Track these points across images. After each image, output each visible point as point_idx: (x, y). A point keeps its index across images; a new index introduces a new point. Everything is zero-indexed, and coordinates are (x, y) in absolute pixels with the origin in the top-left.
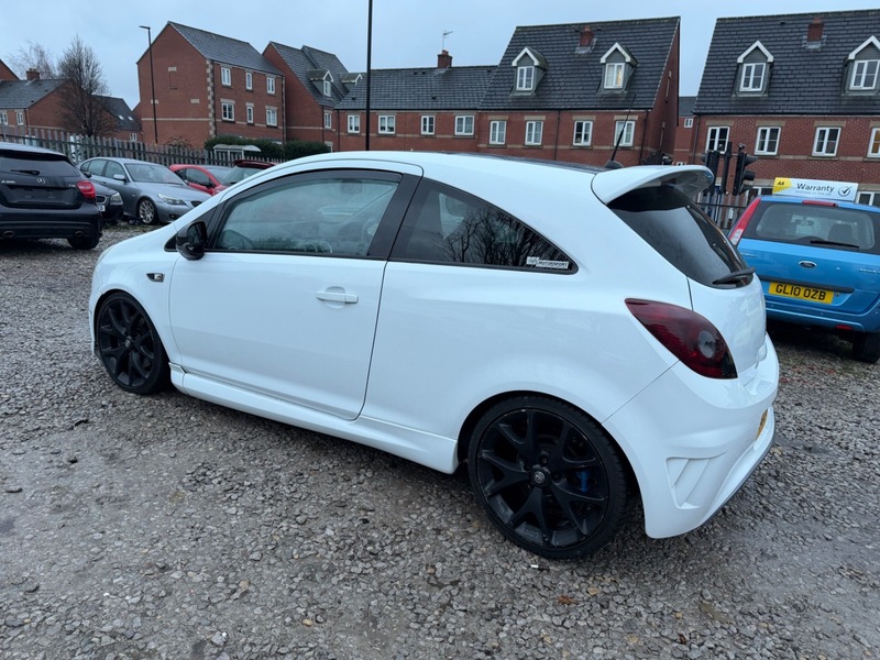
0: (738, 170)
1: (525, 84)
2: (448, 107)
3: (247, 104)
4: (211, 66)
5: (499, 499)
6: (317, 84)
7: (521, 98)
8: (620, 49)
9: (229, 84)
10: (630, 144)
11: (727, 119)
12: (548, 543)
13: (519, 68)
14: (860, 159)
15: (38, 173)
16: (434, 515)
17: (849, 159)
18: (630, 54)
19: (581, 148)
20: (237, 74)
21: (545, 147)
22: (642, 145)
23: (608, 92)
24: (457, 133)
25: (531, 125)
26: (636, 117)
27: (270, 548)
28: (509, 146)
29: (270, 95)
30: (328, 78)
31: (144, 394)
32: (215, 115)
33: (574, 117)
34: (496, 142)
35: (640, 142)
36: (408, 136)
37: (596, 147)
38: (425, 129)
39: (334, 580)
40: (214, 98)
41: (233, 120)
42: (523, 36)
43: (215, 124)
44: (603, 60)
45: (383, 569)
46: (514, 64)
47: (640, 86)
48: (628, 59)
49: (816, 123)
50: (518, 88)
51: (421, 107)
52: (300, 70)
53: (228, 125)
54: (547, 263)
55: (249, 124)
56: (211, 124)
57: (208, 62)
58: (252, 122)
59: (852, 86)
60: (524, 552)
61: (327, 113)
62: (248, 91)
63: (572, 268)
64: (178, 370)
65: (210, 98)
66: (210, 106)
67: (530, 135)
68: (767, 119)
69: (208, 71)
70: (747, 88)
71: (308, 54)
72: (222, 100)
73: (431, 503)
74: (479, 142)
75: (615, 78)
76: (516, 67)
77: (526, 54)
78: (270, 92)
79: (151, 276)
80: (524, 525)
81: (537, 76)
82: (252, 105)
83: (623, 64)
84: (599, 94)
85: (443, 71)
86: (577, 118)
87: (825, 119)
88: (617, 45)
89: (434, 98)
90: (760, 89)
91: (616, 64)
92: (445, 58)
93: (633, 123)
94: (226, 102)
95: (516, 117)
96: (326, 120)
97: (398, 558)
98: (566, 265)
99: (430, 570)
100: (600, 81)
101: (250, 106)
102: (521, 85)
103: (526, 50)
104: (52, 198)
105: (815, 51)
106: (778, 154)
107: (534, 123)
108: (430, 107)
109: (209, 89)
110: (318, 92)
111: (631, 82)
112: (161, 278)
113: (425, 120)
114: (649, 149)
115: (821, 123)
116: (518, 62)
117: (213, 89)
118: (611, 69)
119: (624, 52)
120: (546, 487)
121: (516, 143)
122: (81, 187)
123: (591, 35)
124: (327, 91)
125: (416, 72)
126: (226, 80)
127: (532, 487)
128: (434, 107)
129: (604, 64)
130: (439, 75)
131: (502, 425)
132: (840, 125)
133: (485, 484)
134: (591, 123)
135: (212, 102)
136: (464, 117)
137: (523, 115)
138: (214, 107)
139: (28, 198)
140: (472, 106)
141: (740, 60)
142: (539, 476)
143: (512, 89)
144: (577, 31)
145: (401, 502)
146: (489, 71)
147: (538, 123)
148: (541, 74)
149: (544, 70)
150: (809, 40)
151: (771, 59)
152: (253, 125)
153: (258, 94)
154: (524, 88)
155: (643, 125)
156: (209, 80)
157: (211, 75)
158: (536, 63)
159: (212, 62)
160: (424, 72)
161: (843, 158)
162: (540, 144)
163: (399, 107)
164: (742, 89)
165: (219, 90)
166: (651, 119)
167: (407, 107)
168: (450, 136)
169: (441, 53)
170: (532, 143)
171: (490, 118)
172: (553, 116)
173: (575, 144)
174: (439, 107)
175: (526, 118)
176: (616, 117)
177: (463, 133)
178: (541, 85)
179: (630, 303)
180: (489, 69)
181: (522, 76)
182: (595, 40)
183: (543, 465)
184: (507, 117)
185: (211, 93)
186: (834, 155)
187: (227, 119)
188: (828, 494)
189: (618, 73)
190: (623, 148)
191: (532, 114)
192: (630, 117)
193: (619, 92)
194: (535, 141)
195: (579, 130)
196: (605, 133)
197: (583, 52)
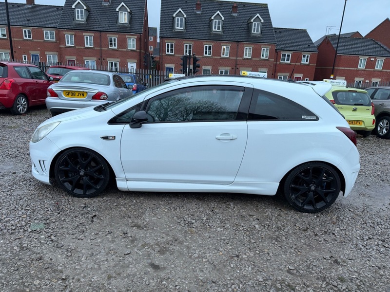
0: (194, 63)
1: (80, 17)
2: (38, 25)
7: (79, 24)
8: (124, 5)
10: (135, 49)
11: (173, 40)
12: (315, 208)
14: (219, 57)
17: (216, 57)
18: (129, 8)
19: (113, 49)
21: (96, 48)
23: (121, 25)
24: (45, 39)
25: (87, 37)
26: (136, 37)
28: (77, 47)
34: (70, 45)
35: (139, 48)
37: (120, 49)
38: (26, 36)
44: (117, 10)
46: (73, 7)
47: (135, 23)
48: (129, 10)
49: (204, 43)
50: (77, 19)
51: (21, 24)
54: (309, 118)
59: (214, 30)
63: (317, 119)
64: (122, 180)
67: (87, 42)
68: (187, 41)
70: (178, 28)
74: (60, 44)
75: (124, 18)
76: (75, 9)
77: (79, 2)
79: (106, 138)
80: (306, 205)
81: (86, 14)
83: (127, 12)
84: (117, 25)
85: (30, 6)
86: (109, 36)
87: (206, 42)
88: (123, 3)
89: (28, 20)
90: (183, 28)
91: (124, 12)
93: (135, 39)
95: (79, 33)
98: (315, 118)
100: (117, 18)
103: (79, 0)
105: (199, 14)
106: (192, 55)
108: (27, 25)
111: (131, 20)
112: (114, 138)
113: (25, 31)
114: (143, 51)
115: (206, 43)
116: (75, 6)
118: (121, 14)
119: (126, 7)
120: (315, 191)
121: (81, 46)
128: (30, 25)
130: (28, 8)
132: (212, 44)
133: (292, 195)
134: (116, 39)
136: (49, 31)
137: (82, 32)
140: (52, 26)
141: (174, 15)
142: (313, 188)
143: (74, 19)
147: (90, 37)
148: (88, 13)
149: (89, 11)
150: (196, 9)
151: (185, 16)
154: (80, 19)
155: (139, 41)
158: (85, 8)
160: (19, 5)
161: (214, 57)
162: (93, 47)
164: (176, 27)
166: (142, 38)
167: (13, 24)
168: (42, 41)
171: (64, 33)
172: (98, 34)
173: (110, 48)
174: (33, 25)
175: (84, 34)
176: (127, 36)
177: (49, 39)
178: (88, 18)
181: (78, 13)
183: (313, 184)
184: (74, 33)
186: (211, 56)
189: (125, 16)
190: (132, 50)
191: (87, 32)
192: (133, 37)
193: (126, 25)
194: (90, 45)
195: (111, 41)
196: (123, 43)
197: (106, 4)
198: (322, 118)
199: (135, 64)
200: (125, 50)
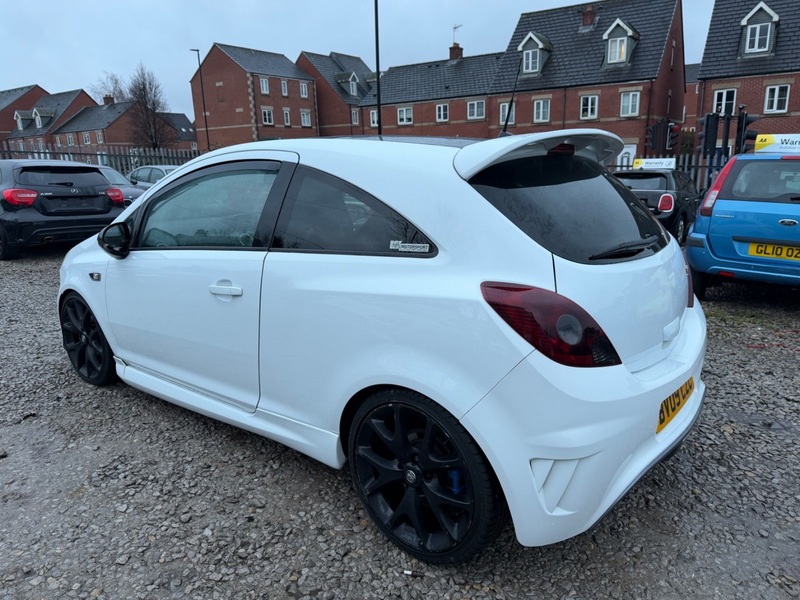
0: (739, 130)
1: (531, 66)
2: (460, 94)
3: (284, 109)
4: (251, 78)
5: (380, 498)
6: (344, 86)
7: (527, 80)
8: (622, 24)
9: (268, 93)
10: (636, 114)
11: (734, 81)
12: (424, 547)
13: (525, 52)
15: (72, 184)
16: (324, 512)
18: (632, 28)
19: (588, 122)
20: (274, 83)
21: (553, 121)
22: (648, 114)
23: (612, 66)
24: (469, 118)
25: (538, 104)
26: (641, 88)
27: (140, 550)
28: (519, 125)
29: (303, 99)
30: (354, 79)
31: (100, 385)
32: (256, 121)
33: (580, 93)
35: (645, 111)
36: (424, 124)
37: (602, 120)
38: (440, 117)
39: (189, 588)
40: (255, 106)
41: (272, 124)
42: (528, 22)
43: (257, 129)
44: (605, 37)
45: (244, 576)
46: (520, 48)
47: (643, 58)
48: (630, 33)
50: (525, 71)
51: (435, 97)
52: (328, 74)
53: (268, 129)
54: (409, 247)
55: (287, 127)
56: (254, 129)
57: (248, 75)
58: (289, 124)
60: (403, 555)
61: (355, 111)
62: (284, 97)
63: (433, 251)
64: (120, 363)
65: (251, 106)
66: (252, 114)
67: (538, 113)
68: (775, 78)
69: (249, 82)
70: (752, 50)
71: (336, 59)
72: (262, 107)
73: (327, 498)
74: (490, 124)
75: (618, 52)
76: (522, 52)
77: (531, 38)
78: (303, 96)
79: (92, 275)
80: (403, 526)
81: (542, 57)
82: (289, 109)
83: (625, 39)
84: (603, 69)
85: (454, 62)
86: (582, 94)
88: (618, 21)
89: (447, 88)
90: (766, 49)
91: (619, 39)
92: (456, 50)
93: (638, 94)
94: (265, 109)
95: (525, 97)
96: (354, 117)
97: (265, 563)
98: (426, 248)
99: (294, 578)
100: (604, 57)
101: (286, 110)
102: (527, 68)
103: (530, 34)
104: (85, 205)
106: (789, 111)
107: (542, 102)
108: (444, 96)
109: (251, 98)
110: (345, 92)
111: (634, 54)
113: (439, 108)
114: (656, 117)
116: (523, 47)
117: (254, 98)
118: (614, 44)
119: (625, 27)
120: (419, 487)
121: (525, 122)
122: (110, 194)
123: (593, 14)
124: (354, 91)
125: (430, 65)
126: (265, 90)
127: (408, 485)
128: (448, 95)
129: (607, 40)
130: (451, 66)
131: (374, 421)
133: (364, 483)
134: (597, 98)
135: (254, 110)
136: (475, 103)
137: (531, 95)
138: (255, 113)
139: (64, 206)
140: (482, 92)
141: (744, 22)
142: (411, 475)
143: (519, 71)
144: (579, 12)
145: (297, 496)
146: (497, 58)
147: (545, 102)
148: (546, 55)
149: (549, 51)
151: (776, 18)
152: (289, 127)
153: (293, 100)
154: (530, 70)
155: (648, 96)
156: (250, 90)
157: (251, 86)
158: (541, 45)
159: (252, 74)
160: (437, 64)
162: (547, 121)
163: (415, 99)
164: (748, 50)
165: (259, 99)
166: (657, 89)
167: (423, 98)
168: (463, 121)
169: (452, 46)
170: (541, 120)
171: (499, 100)
172: (560, 94)
173: (582, 118)
174: (452, 95)
175: (533, 98)
176: (621, 90)
177: (475, 117)
178: (547, 66)
179: (488, 287)
180: (498, 56)
181: (528, 59)
182: (597, 18)
183: (415, 463)
184: (515, 99)
185: (253, 102)
187: (267, 123)
188: (776, 481)
189: (621, 47)
190: (629, 119)
191: (539, 94)
192: (634, 88)
193: (622, 66)
194: (544, 118)
195: (586, 104)
196: (610, 106)
197: (587, 31)
198: (444, 250)
199: (635, 147)
200: (615, 119)
